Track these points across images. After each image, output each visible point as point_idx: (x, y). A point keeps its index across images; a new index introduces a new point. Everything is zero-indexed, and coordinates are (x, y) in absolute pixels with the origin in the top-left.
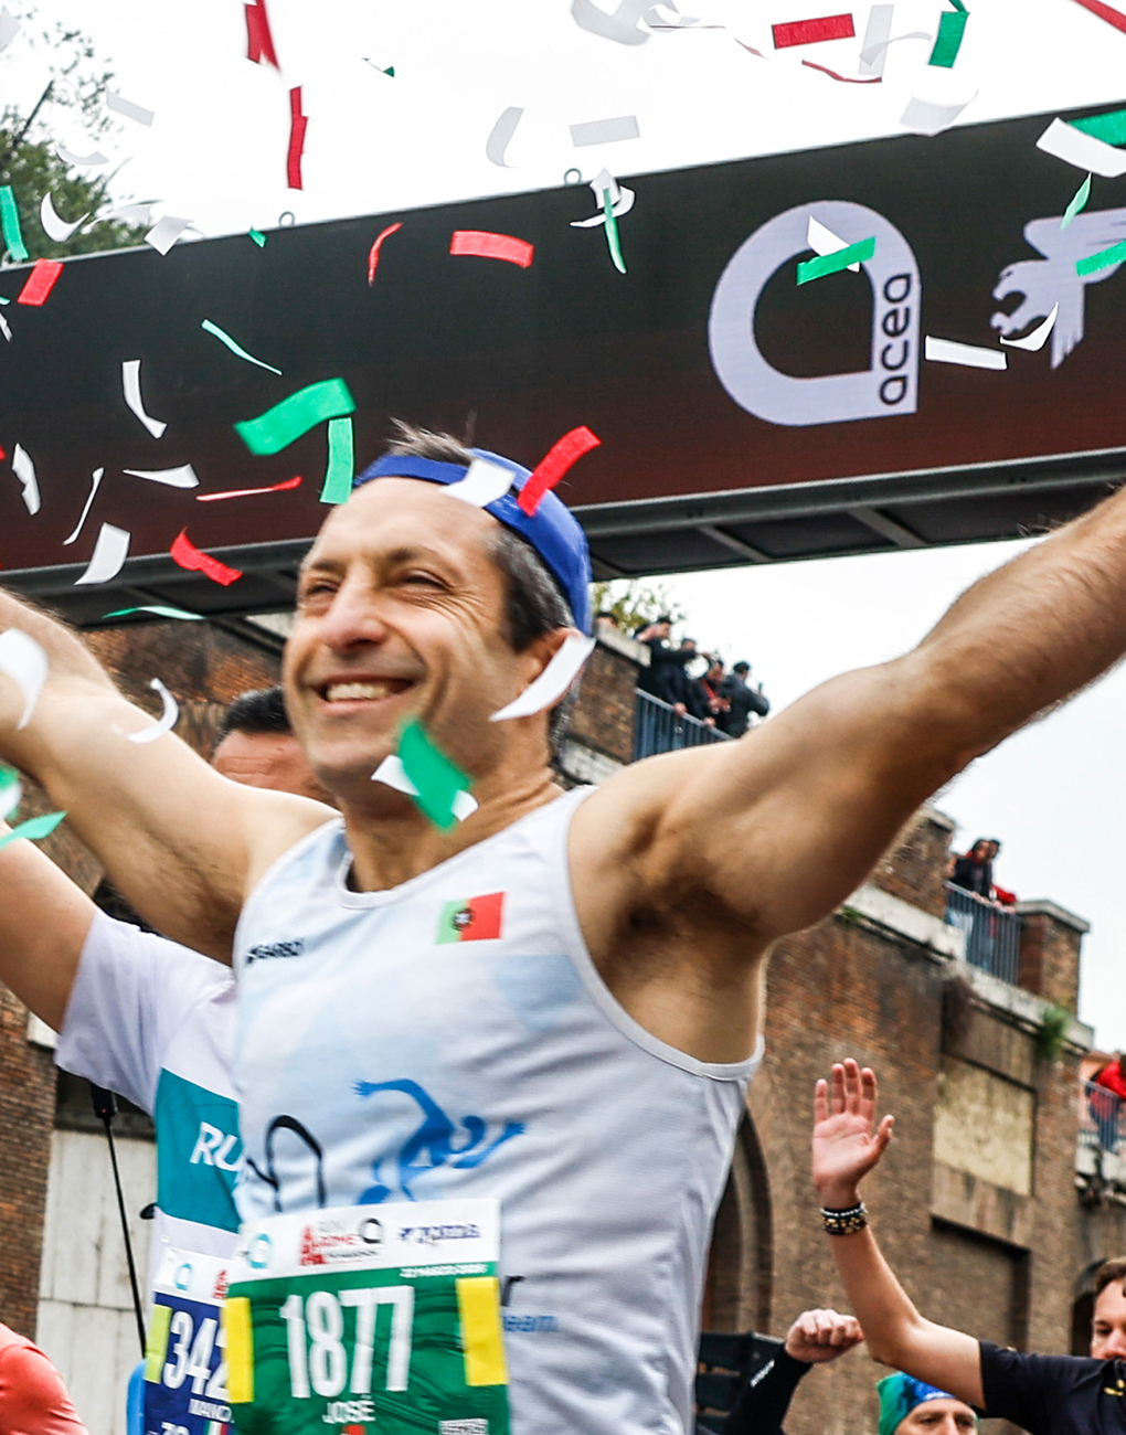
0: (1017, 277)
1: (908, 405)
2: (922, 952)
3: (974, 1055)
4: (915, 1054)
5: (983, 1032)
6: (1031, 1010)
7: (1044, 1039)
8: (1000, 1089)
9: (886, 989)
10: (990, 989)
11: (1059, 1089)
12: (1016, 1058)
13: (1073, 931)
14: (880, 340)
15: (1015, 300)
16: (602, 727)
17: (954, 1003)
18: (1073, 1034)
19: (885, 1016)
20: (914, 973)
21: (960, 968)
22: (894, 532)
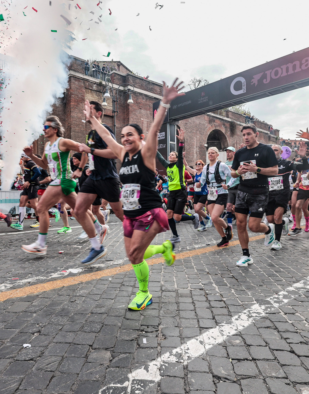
0: (253, 80)
1: (245, 92)
2: (267, 134)
3: (271, 140)
4: (267, 140)
5: (272, 139)
6: (275, 137)
7: (276, 139)
8: (273, 142)
9: (264, 136)
10: (272, 136)
11: (278, 142)
12: (274, 140)
13: (278, 131)
14: (243, 87)
15: (252, 82)
16: (243, 121)
17: (269, 137)
18: (279, 138)
19: (264, 138)
20: (266, 135)
21: (270, 134)
22: (245, 101)
